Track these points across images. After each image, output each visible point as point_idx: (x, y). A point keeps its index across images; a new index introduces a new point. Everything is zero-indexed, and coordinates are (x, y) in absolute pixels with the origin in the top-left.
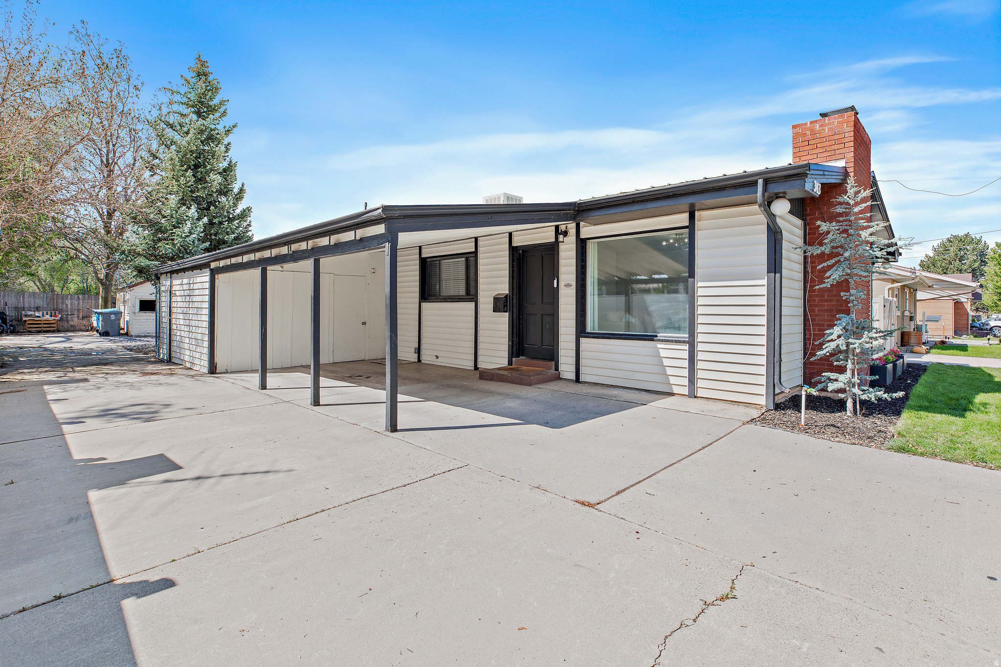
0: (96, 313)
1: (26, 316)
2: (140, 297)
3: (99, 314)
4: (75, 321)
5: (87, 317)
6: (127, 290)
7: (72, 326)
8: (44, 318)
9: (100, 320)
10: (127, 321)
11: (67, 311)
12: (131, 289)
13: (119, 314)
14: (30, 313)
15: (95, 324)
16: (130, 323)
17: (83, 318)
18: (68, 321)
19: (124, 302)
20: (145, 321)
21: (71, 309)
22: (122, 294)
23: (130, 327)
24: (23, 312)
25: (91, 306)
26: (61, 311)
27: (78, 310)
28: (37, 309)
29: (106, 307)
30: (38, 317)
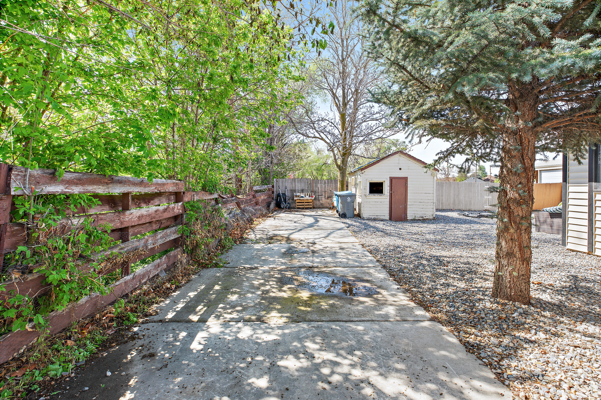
0: (336, 195)
1: (296, 196)
2: (370, 180)
3: (338, 196)
4: (323, 200)
5: (330, 197)
6: (359, 173)
7: (322, 204)
8: (305, 198)
9: (340, 202)
10: (359, 203)
11: (318, 192)
12: (363, 171)
13: (353, 196)
14: (298, 194)
15: (335, 204)
16: (362, 205)
17: (328, 198)
18: (319, 200)
19: (356, 185)
20: (374, 203)
21: (321, 191)
22: (353, 177)
23: (362, 209)
24: (295, 194)
25: (332, 188)
26: (315, 192)
27: (325, 191)
28: (302, 191)
29: (342, 190)
30: (302, 197)
